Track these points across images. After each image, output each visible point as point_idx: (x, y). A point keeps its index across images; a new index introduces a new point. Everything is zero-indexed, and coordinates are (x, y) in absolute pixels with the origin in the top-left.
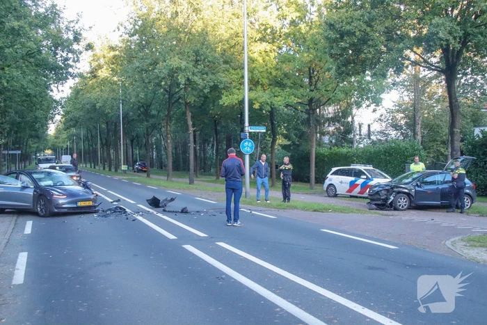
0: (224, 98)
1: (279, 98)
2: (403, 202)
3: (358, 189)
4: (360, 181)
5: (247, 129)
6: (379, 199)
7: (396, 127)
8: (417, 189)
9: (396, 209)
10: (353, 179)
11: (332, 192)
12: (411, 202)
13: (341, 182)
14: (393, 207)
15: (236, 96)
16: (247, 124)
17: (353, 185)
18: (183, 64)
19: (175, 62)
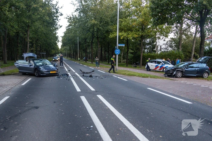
0: (110, 35)
1: (130, 35)
2: (180, 74)
3: (159, 68)
4: (160, 65)
5: (117, 45)
6: (170, 73)
7: (171, 46)
8: (186, 69)
9: (176, 77)
10: (157, 64)
11: (148, 69)
12: (183, 74)
13: (152, 66)
14: (175, 76)
15: (114, 34)
16: (117, 43)
17: (157, 67)
18: (96, 22)
19: (93, 22)
